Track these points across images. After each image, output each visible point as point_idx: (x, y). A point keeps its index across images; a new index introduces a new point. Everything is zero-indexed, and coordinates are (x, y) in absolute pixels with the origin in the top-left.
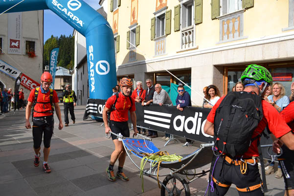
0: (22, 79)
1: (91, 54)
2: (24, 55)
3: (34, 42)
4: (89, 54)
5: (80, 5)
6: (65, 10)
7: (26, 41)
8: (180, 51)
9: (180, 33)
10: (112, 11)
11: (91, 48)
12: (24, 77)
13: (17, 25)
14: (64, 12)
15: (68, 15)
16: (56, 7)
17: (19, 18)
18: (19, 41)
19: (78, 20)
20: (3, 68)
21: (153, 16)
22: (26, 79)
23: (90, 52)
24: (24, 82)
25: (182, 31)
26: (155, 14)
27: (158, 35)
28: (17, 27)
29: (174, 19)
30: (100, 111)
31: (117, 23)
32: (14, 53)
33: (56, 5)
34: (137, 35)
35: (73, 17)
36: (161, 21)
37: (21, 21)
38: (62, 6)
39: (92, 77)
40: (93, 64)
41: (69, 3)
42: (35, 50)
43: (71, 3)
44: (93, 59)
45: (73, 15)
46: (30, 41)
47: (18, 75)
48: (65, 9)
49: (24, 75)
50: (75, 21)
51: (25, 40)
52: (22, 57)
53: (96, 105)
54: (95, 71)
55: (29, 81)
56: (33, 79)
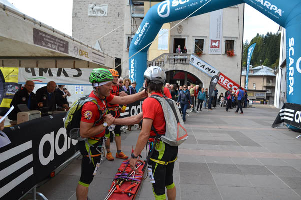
0: (220, 78)
1: (292, 49)
2: (223, 55)
3: (234, 41)
4: (289, 48)
7: (226, 41)
11: (292, 41)
12: (221, 76)
13: (218, 26)
14: (260, 3)
15: (265, 5)
17: (220, 19)
18: (219, 41)
19: (276, 8)
20: (203, 68)
22: (224, 79)
23: (290, 46)
24: (222, 82)
28: (218, 28)
30: (297, 119)
32: (215, 53)
35: (270, 7)
37: (222, 21)
39: (291, 76)
40: (293, 60)
42: (234, 49)
44: (293, 55)
45: (270, 4)
46: (229, 41)
47: (216, 74)
49: (221, 74)
50: (273, 11)
51: (225, 39)
52: (222, 56)
53: (293, 111)
54: (295, 69)
55: (226, 80)
56: (230, 79)
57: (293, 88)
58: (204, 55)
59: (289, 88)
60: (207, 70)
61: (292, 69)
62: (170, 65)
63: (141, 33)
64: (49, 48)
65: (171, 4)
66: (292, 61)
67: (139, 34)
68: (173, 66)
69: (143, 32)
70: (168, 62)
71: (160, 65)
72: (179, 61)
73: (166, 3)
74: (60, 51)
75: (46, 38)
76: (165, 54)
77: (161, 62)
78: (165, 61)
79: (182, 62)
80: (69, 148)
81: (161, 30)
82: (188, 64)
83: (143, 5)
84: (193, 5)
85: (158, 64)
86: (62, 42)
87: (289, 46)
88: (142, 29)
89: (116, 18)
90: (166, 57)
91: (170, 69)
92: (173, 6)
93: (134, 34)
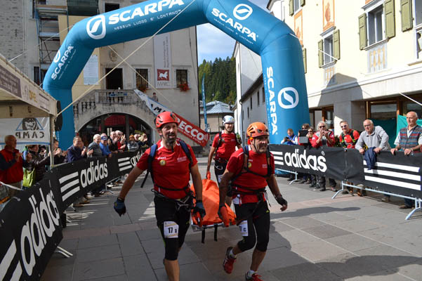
1: (271, 80)
2: (174, 89)
3: (186, 71)
4: (267, 79)
5: (251, 11)
6: (230, 21)
7: (177, 70)
8: (414, 62)
9: (413, 33)
10: (292, 15)
11: (270, 72)
13: (165, 51)
14: (228, 24)
15: (235, 27)
16: (218, 18)
17: (167, 41)
18: (168, 71)
19: (249, 32)
21: (363, 12)
23: (269, 76)
25: (417, 30)
26: (365, 8)
27: (372, 40)
28: (164, 53)
29: (401, 12)
30: (288, 161)
31: (300, 30)
32: (163, 87)
33: (217, 15)
34: (336, 45)
35: (241, 30)
36: (375, 19)
37: (169, 45)
38: (226, 16)
39: (272, 112)
40: (274, 93)
41: (235, 10)
42: (188, 82)
43: (238, 9)
44: (273, 87)
45: (241, 27)
46: (181, 70)
48: (230, 19)
50: (245, 35)
51: (175, 69)
52: (173, 91)
53: (281, 153)
54: (277, 103)
55: (183, 122)
56: (188, 120)
57: (276, 127)
58: (150, 89)
59: (272, 126)
60: (157, 111)
61: (272, 103)
62: (104, 107)
63: (62, 60)
64: (6, 89)
65: (107, 20)
66: (272, 94)
67: (58, 63)
68: (108, 107)
69: (65, 59)
70: (101, 101)
71: (88, 107)
72: (116, 100)
73: (100, 19)
74: (15, 94)
75: (2, 74)
76: (96, 91)
77: (90, 103)
78: (97, 101)
79: (120, 101)
80: (45, 242)
81: (91, 57)
82: (129, 104)
83: (57, 20)
84: (140, 22)
85: (86, 105)
86: (15, 80)
87: (266, 76)
88: (62, 55)
89: (12, 38)
90: (97, 95)
91: (104, 113)
92: (110, 23)
93: (44, 63)
